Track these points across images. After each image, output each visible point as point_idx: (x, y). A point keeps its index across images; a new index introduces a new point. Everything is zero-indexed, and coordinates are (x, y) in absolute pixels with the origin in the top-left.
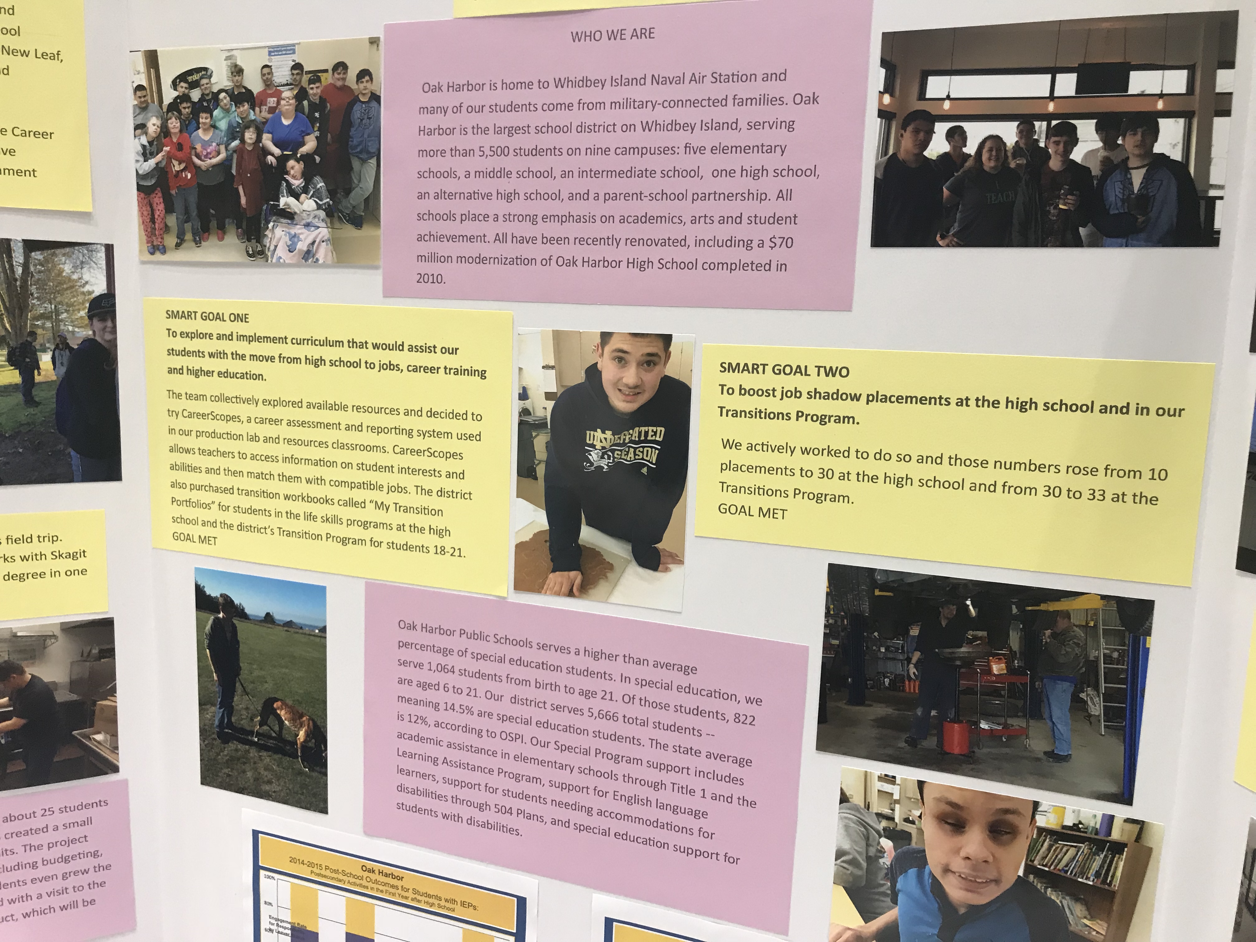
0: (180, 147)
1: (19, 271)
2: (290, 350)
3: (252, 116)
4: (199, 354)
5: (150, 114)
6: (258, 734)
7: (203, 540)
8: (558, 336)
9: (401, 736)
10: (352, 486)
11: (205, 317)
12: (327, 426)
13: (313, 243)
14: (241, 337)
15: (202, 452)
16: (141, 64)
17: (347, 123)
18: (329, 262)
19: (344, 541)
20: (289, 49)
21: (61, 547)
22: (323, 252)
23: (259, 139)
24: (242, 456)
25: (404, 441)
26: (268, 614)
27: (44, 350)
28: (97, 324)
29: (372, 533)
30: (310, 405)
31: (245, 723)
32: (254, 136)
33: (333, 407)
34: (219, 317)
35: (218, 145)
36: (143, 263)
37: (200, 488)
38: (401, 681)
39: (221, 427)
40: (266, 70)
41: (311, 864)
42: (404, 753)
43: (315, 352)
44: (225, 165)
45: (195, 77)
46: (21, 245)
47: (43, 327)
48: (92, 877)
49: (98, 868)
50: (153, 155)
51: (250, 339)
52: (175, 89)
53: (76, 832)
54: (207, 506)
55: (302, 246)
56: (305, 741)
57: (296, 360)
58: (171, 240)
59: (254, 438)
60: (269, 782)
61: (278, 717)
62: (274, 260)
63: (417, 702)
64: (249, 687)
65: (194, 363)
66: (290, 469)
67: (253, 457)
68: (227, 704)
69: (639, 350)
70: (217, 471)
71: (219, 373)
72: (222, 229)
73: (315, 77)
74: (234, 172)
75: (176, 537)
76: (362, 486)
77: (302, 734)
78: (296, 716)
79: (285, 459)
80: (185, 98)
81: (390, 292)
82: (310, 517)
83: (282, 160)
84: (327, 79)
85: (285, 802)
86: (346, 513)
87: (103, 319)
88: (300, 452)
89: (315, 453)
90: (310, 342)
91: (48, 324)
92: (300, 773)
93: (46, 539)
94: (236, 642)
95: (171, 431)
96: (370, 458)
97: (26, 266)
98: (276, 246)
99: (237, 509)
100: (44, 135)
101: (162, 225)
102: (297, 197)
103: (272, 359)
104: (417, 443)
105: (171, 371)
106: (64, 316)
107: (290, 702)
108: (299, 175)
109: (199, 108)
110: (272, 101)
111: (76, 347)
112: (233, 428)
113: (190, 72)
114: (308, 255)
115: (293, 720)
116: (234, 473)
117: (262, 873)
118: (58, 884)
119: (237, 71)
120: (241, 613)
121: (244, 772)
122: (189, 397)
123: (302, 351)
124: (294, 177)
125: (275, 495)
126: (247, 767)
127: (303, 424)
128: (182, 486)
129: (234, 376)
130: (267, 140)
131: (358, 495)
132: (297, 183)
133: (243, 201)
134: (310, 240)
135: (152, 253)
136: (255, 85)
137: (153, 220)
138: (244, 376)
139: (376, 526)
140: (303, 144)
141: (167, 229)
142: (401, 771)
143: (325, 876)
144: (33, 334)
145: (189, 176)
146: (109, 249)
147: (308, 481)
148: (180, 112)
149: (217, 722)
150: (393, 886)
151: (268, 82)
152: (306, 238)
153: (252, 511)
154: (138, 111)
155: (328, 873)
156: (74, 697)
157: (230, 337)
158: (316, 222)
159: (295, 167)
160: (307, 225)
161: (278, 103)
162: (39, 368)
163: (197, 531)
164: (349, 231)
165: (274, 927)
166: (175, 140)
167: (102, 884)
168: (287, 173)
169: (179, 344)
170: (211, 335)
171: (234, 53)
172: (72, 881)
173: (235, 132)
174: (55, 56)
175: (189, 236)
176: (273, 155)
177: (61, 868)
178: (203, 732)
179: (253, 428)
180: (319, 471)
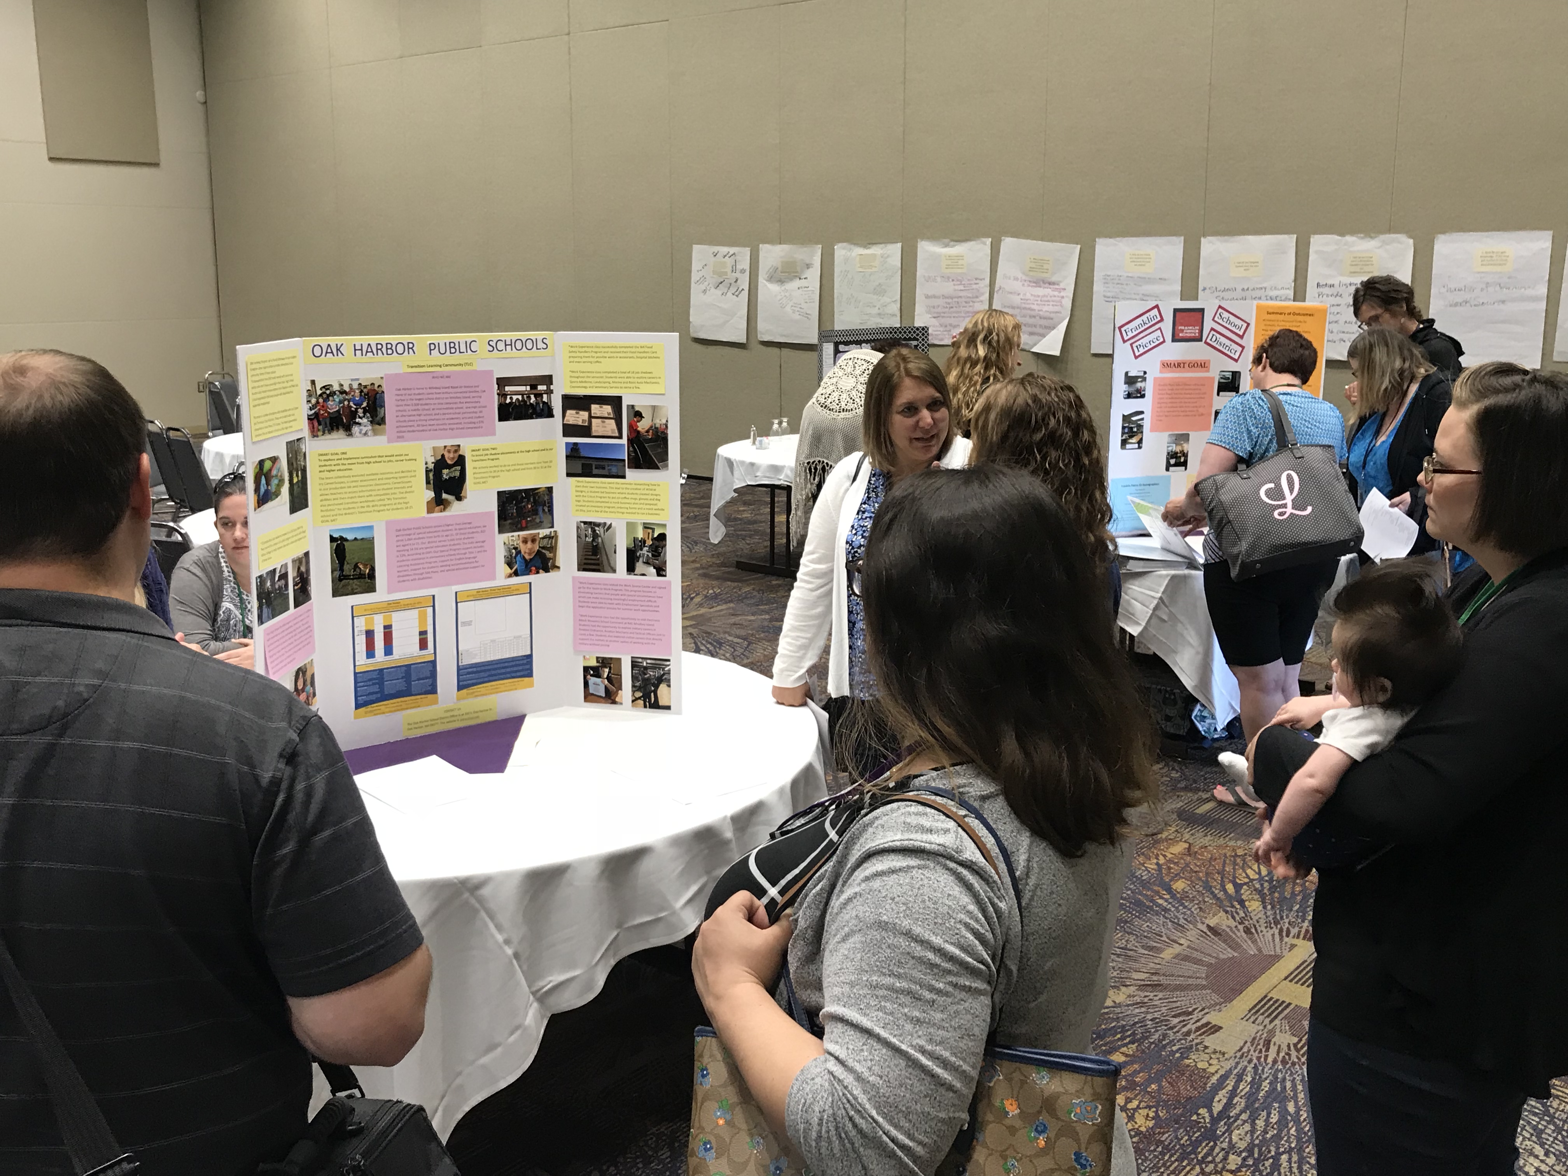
0: (323, 406)
2: (360, 461)
3: (346, 397)
4: (330, 465)
5: (313, 398)
7: (333, 521)
8: (434, 448)
9: (398, 562)
10: (380, 495)
11: (332, 454)
12: (372, 480)
14: (344, 459)
15: (331, 495)
16: (309, 384)
17: (375, 398)
18: (372, 435)
19: (377, 511)
20: (358, 380)
22: (370, 433)
24: (346, 493)
25: (395, 481)
29: (388, 507)
30: (367, 475)
32: (347, 403)
33: (375, 474)
34: (338, 454)
35: (336, 406)
37: (331, 505)
38: (398, 546)
39: (339, 486)
40: (350, 385)
41: (371, 609)
42: (398, 566)
43: (368, 460)
44: (338, 411)
51: (348, 459)
52: (320, 390)
54: (334, 510)
55: (363, 432)
56: (368, 573)
57: (363, 463)
58: (320, 433)
59: (351, 487)
60: (356, 589)
61: (360, 568)
62: (355, 437)
63: (402, 551)
65: (329, 468)
66: (361, 494)
67: (350, 493)
68: (342, 569)
69: (453, 449)
70: (337, 499)
71: (337, 470)
72: (338, 429)
73: (365, 387)
74: (341, 413)
75: (324, 522)
76: (383, 495)
77: (367, 571)
78: (365, 566)
79: (359, 492)
80: (324, 393)
81: (390, 441)
82: (368, 506)
83: (356, 409)
84: (369, 387)
85: (362, 593)
86: (379, 503)
88: (364, 489)
89: (369, 488)
92: (367, 583)
94: (344, 550)
95: (320, 490)
96: (385, 487)
98: (355, 433)
99: (344, 509)
101: (316, 429)
102: (361, 419)
103: (354, 464)
104: (399, 480)
105: (319, 472)
107: (362, 562)
109: (328, 396)
110: (352, 393)
112: (342, 485)
114: (366, 434)
117: (355, 618)
119: (341, 385)
120: (346, 540)
121: (347, 589)
122: (327, 478)
123: (365, 460)
125: (357, 502)
126: (348, 587)
127: (364, 481)
128: (325, 506)
129: (343, 470)
130: (351, 404)
131: (382, 497)
132: (361, 415)
133: (344, 421)
134: (366, 430)
135: (313, 438)
136: (347, 389)
137: (314, 428)
140: (363, 405)
141: (318, 430)
142: (398, 572)
143: (376, 611)
145: (326, 414)
147: (367, 496)
148: (322, 397)
149: (338, 577)
150: (397, 606)
151: (351, 388)
152: (364, 429)
153: (349, 508)
154: (307, 397)
155: (378, 609)
157: (341, 459)
158: (367, 425)
159: (360, 411)
160: (365, 426)
161: (354, 394)
163: (329, 519)
164: (377, 427)
165: (359, 633)
166: (320, 405)
168: (358, 413)
169: (323, 463)
170: (334, 460)
173: (340, 402)
176: (353, 408)
179: (349, 484)
180: (370, 493)
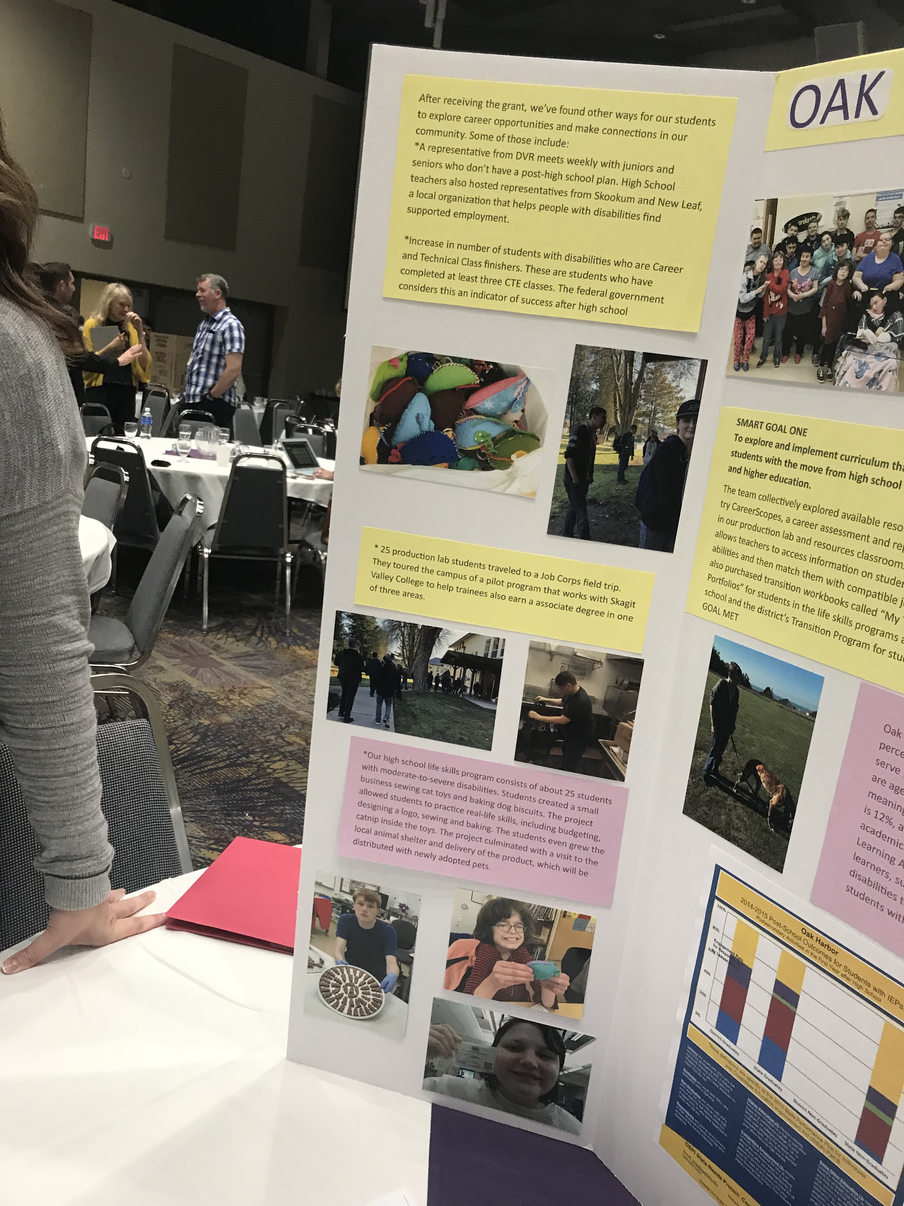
0: (779, 281)
1: (636, 376)
2: (837, 465)
3: (848, 256)
4: (758, 458)
5: (761, 253)
6: (737, 787)
7: (727, 614)
9: (864, 827)
10: (867, 594)
11: (769, 428)
12: (857, 536)
13: (881, 371)
14: (797, 448)
15: (742, 541)
18: (892, 389)
19: (850, 642)
21: (620, 596)
23: (850, 276)
24: (776, 550)
26: (768, 689)
27: (639, 441)
28: (682, 424)
29: (877, 639)
30: (845, 516)
31: (728, 774)
32: (846, 274)
33: (866, 521)
34: (781, 429)
35: (812, 280)
36: (728, 377)
37: (733, 571)
38: (875, 779)
39: (762, 522)
40: (871, 214)
41: (758, 910)
42: (864, 844)
43: (860, 469)
44: (815, 298)
45: (805, 221)
46: (641, 356)
47: (643, 423)
48: (588, 854)
49: (595, 849)
50: (755, 287)
51: (805, 451)
52: (786, 232)
53: (585, 816)
54: (736, 587)
55: (869, 374)
56: (777, 805)
57: (842, 474)
58: (754, 360)
59: (789, 537)
60: (738, 830)
61: (758, 778)
62: (840, 385)
63: (886, 802)
64: (739, 746)
65: (752, 465)
66: (815, 569)
67: (785, 553)
68: (717, 755)
70: (751, 559)
71: (771, 477)
72: (800, 353)
74: (821, 304)
75: (706, 607)
76: (877, 595)
77: (775, 799)
78: (774, 782)
79: (812, 560)
80: (793, 239)
82: (824, 614)
83: (867, 296)
85: (748, 851)
86: (857, 617)
87: (687, 421)
88: (827, 555)
89: (839, 558)
90: (857, 460)
91: (647, 421)
92: (766, 831)
93: (610, 587)
94: (735, 706)
95: (720, 519)
96: (890, 572)
97: (641, 373)
98: (845, 372)
99: (761, 594)
100: (676, 270)
101: (750, 346)
102: (874, 329)
103: (820, 470)
105: (731, 469)
106: (660, 415)
107: (770, 768)
108: (880, 309)
109: (802, 248)
110: (869, 242)
111: (662, 441)
112: (773, 525)
113: (802, 217)
114: (873, 382)
115: (769, 784)
116: (766, 564)
117: (716, 902)
118: (566, 851)
119: (844, 215)
120: (746, 683)
121: (720, 815)
122: (741, 493)
123: (847, 467)
124: (875, 311)
125: (797, 589)
126: (723, 811)
127: (835, 531)
128: (720, 566)
129: (784, 481)
130: (857, 278)
131: (872, 603)
132: (877, 317)
133: (824, 330)
134: (878, 369)
135: (737, 370)
136: (857, 227)
137: (743, 342)
138: (792, 482)
139: (883, 634)
140: (890, 281)
141: (753, 350)
142: (857, 858)
143: (768, 925)
144: (635, 427)
145: (782, 306)
146: (704, 364)
147: (829, 582)
148: (785, 251)
149: (705, 767)
150: (826, 956)
151: (870, 225)
152: (874, 365)
153: (774, 598)
154: (751, 250)
155: (771, 923)
156: (605, 713)
157: (787, 447)
158: (887, 353)
159: (878, 302)
160: (878, 355)
161: (875, 244)
162: (633, 455)
163: (723, 606)
165: (716, 950)
166: (776, 275)
167: (596, 863)
168: (870, 307)
169: (743, 447)
170: (771, 444)
171: (844, 199)
172: (575, 852)
173: (830, 269)
174: (697, 206)
175: (770, 357)
176: (860, 290)
177: (570, 839)
178: (693, 771)
179: (790, 528)
180: (840, 575)
